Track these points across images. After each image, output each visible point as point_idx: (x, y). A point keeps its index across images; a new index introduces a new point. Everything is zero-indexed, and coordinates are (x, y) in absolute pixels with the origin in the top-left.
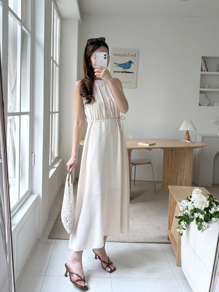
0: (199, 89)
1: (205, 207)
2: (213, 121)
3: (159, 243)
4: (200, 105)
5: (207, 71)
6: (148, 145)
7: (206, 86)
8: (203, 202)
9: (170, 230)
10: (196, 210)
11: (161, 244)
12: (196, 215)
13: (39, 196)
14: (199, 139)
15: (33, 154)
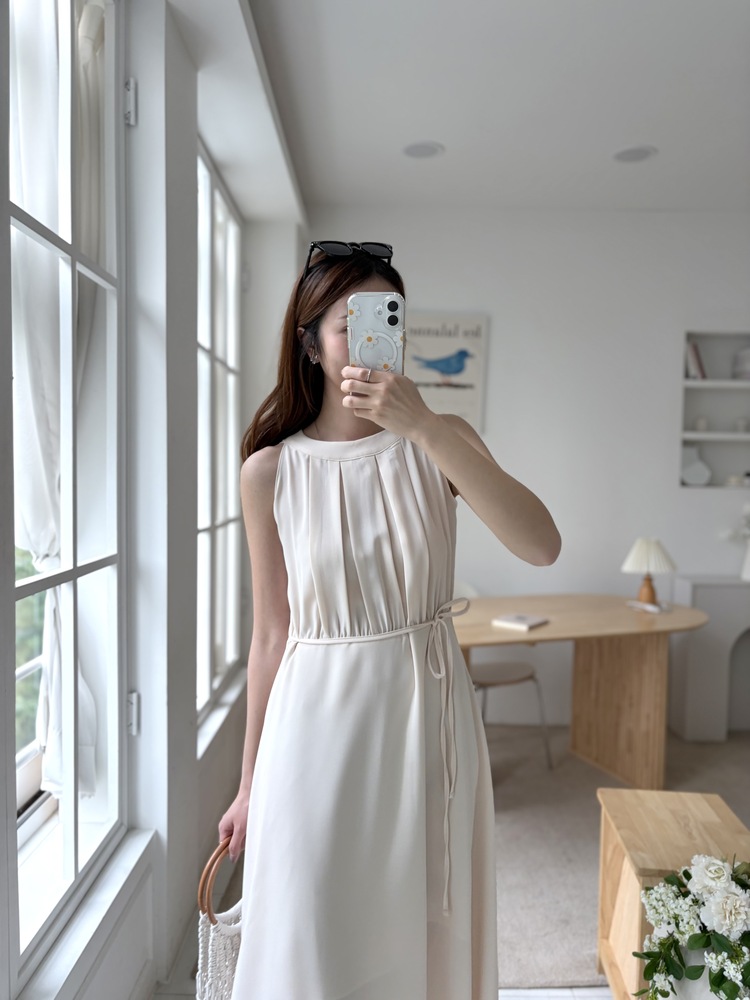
0: (677, 434)
1: (745, 929)
2: (724, 534)
3: (571, 987)
4: (683, 484)
5: (704, 376)
6: (522, 628)
7: (702, 423)
8: (736, 909)
9: (605, 941)
10: (708, 939)
11: (577, 992)
12: (712, 961)
13: (156, 837)
14: (683, 595)
15: (134, 696)
